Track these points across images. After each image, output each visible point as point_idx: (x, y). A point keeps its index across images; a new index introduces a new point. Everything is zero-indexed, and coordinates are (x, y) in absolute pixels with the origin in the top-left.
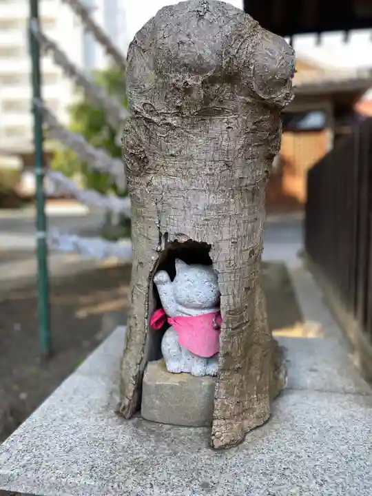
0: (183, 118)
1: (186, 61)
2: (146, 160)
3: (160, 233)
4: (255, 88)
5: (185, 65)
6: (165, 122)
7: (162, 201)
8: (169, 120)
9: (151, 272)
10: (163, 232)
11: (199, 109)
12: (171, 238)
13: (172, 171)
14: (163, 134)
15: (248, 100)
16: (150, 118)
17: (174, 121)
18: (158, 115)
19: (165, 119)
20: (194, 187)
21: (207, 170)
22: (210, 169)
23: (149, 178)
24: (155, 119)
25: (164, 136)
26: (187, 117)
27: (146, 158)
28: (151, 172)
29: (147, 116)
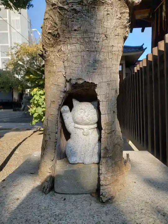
0: (83, 5)
2: (58, 36)
3: (66, 80)
6: (72, 8)
7: (67, 61)
8: (75, 7)
9: (60, 105)
10: (68, 79)
12: (73, 82)
13: (74, 41)
14: (71, 16)
16: (63, 6)
17: (78, 7)
18: (68, 4)
19: (72, 6)
20: (87, 50)
22: (97, 38)
23: (60, 47)
24: (66, 7)
25: (71, 17)
26: (86, 5)
27: (58, 34)
28: (61, 43)
29: (61, 5)
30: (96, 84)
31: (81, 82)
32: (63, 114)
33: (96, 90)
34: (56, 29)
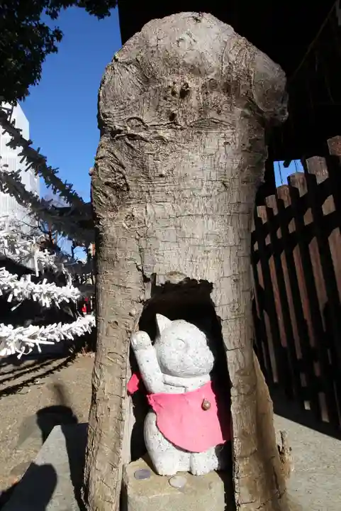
0: (176, 129)
1: (187, 60)
2: (125, 189)
3: (144, 277)
4: (255, 98)
5: (185, 64)
6: (156, 135)
7: (146, 236)
8: (161, 133)
10: (149, 274)
11: (196, 118)
12: (161, 281)
13: (160, 197)
14: (153, 150)
15: (247, 111)
16: (136, 134)
17: (167, 134)
18: (146, 129)
19: (155, 132)
21: (204, 192)
22: (208, 190)
23: (129, 210)
24: (142, 134)
25: (154, 152)
26: (183, 129)
27: (126, 184)
28: (132, 202)
29: (133, 132)
30: (212, 283)
31: (176, 280)
32: (137, 353)
33: (212, 296)
34: (121, 176)
